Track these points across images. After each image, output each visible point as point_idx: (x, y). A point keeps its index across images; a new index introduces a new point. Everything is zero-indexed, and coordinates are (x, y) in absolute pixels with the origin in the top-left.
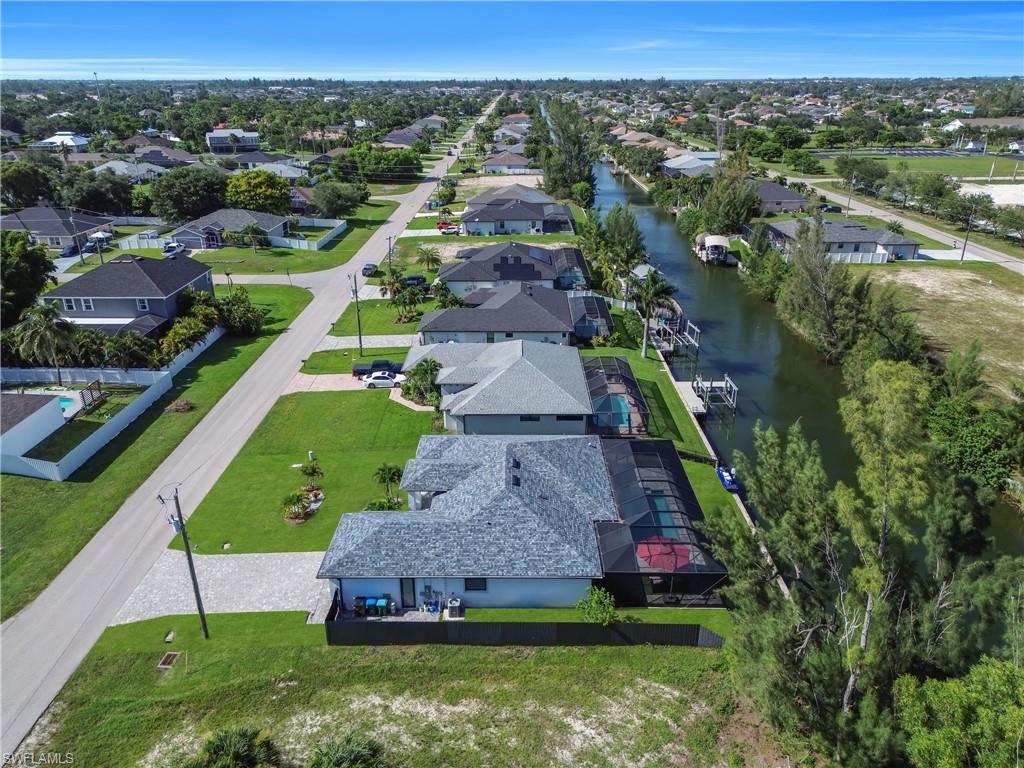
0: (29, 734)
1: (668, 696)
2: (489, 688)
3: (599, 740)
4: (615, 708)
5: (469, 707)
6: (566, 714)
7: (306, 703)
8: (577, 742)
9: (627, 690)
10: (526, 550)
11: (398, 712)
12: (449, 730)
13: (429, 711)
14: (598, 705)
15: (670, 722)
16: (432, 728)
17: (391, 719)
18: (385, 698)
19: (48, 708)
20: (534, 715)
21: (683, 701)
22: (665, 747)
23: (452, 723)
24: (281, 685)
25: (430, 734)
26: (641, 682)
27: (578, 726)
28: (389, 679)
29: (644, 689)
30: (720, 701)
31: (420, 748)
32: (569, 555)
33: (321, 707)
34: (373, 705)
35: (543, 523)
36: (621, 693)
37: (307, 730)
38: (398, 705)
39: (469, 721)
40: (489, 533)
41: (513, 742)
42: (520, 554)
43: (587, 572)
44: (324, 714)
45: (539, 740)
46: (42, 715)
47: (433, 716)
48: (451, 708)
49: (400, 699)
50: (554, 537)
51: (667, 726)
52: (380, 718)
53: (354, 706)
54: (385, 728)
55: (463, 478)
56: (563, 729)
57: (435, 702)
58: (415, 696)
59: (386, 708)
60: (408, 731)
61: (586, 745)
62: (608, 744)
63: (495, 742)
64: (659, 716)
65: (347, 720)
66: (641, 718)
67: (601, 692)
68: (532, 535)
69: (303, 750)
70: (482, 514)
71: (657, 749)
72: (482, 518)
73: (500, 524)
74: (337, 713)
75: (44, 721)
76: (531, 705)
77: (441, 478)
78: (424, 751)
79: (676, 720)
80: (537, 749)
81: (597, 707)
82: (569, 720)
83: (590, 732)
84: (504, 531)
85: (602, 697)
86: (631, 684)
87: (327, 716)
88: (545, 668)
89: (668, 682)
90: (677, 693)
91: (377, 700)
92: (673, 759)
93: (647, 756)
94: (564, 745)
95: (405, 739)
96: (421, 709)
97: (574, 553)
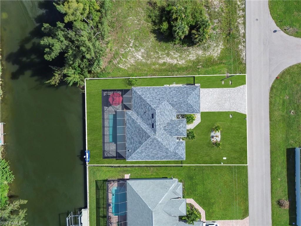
0: (245, 55)
1: (121, 65)
2: (157, 66)
3: (136, 54)
4: (132, 62)
5: (161, 61)
6: (142, 60)
7: (194, 62)
8: (140, 54)
9: (129, 66)
10: (150, 93)
11: (175, 60)
12: (165, 56)
13: (169, 60)
14: (136, 63)
15: (122, 58)
16: (168, 56)
17: (176, 58)
18: (178, 63)
19: (246, 61)
20: (148, 60)
21: (118, 63)
22: (124, 52)
23: (164, 57)
24: (200, 67)
25: (168, 55)
26: (126, 68)
27: (140, 57)
28: (178, 68)
29: (126, 67)
30: (111, 64)
31: (169, 52)
32: (139, 92)
33: (190, 61)
34: (180, 61)
35: (146, 100)
36: (130, 65)
37: (192, 55)
38: (175, 62)
39: (161, 58)
40: (159, 97)
41: (152, 53)
42: (151, 92)
43: (135, 88)
44: (190, 59)
45: (147, 54)
46: (246, 59)
47: (168, 59)
48: (165, 61)
49: (175, 63)
50: (143, 97)
51: (123, 58)
52: (178, 58)
53: (184, 61)
54: (177, 56)
55: (168, 123)
56: (143, 57)
57: (168, 63)
58: (172, 64)
59: (177, 61)
60: (172, 55)
61: (139, 53)
62: (134, 53)
63: (155, 53)
64: (124, 60)
65: (185, 58)
66: (127, 59)
67: (134, 66)
68: (149, 97)
69: (191, 51)
70: (162, 102)
71: (125, 52)
72: (162, 101)
73: (157, 100)
74: (187, 59)
75: (244, 58)
76: (149, 62)
77: (175, 123)
78: (169, 51)
79: (121, 59)
80: (148, 52)
81: (136, 62)
82: (142, 58)
83: (138, 56)
84: (156, 98)
85: (135, 64)
86: (128, 68)
87: (189, 59)
88: (146, 72)
89: (121, 68)
90: (119, 66)
91: (180, 62)
92: (123, 50)
93: (127, 51)
94: (142, 53)
95: (172, 54)
96: (170, 60)
97: (138, 93)
